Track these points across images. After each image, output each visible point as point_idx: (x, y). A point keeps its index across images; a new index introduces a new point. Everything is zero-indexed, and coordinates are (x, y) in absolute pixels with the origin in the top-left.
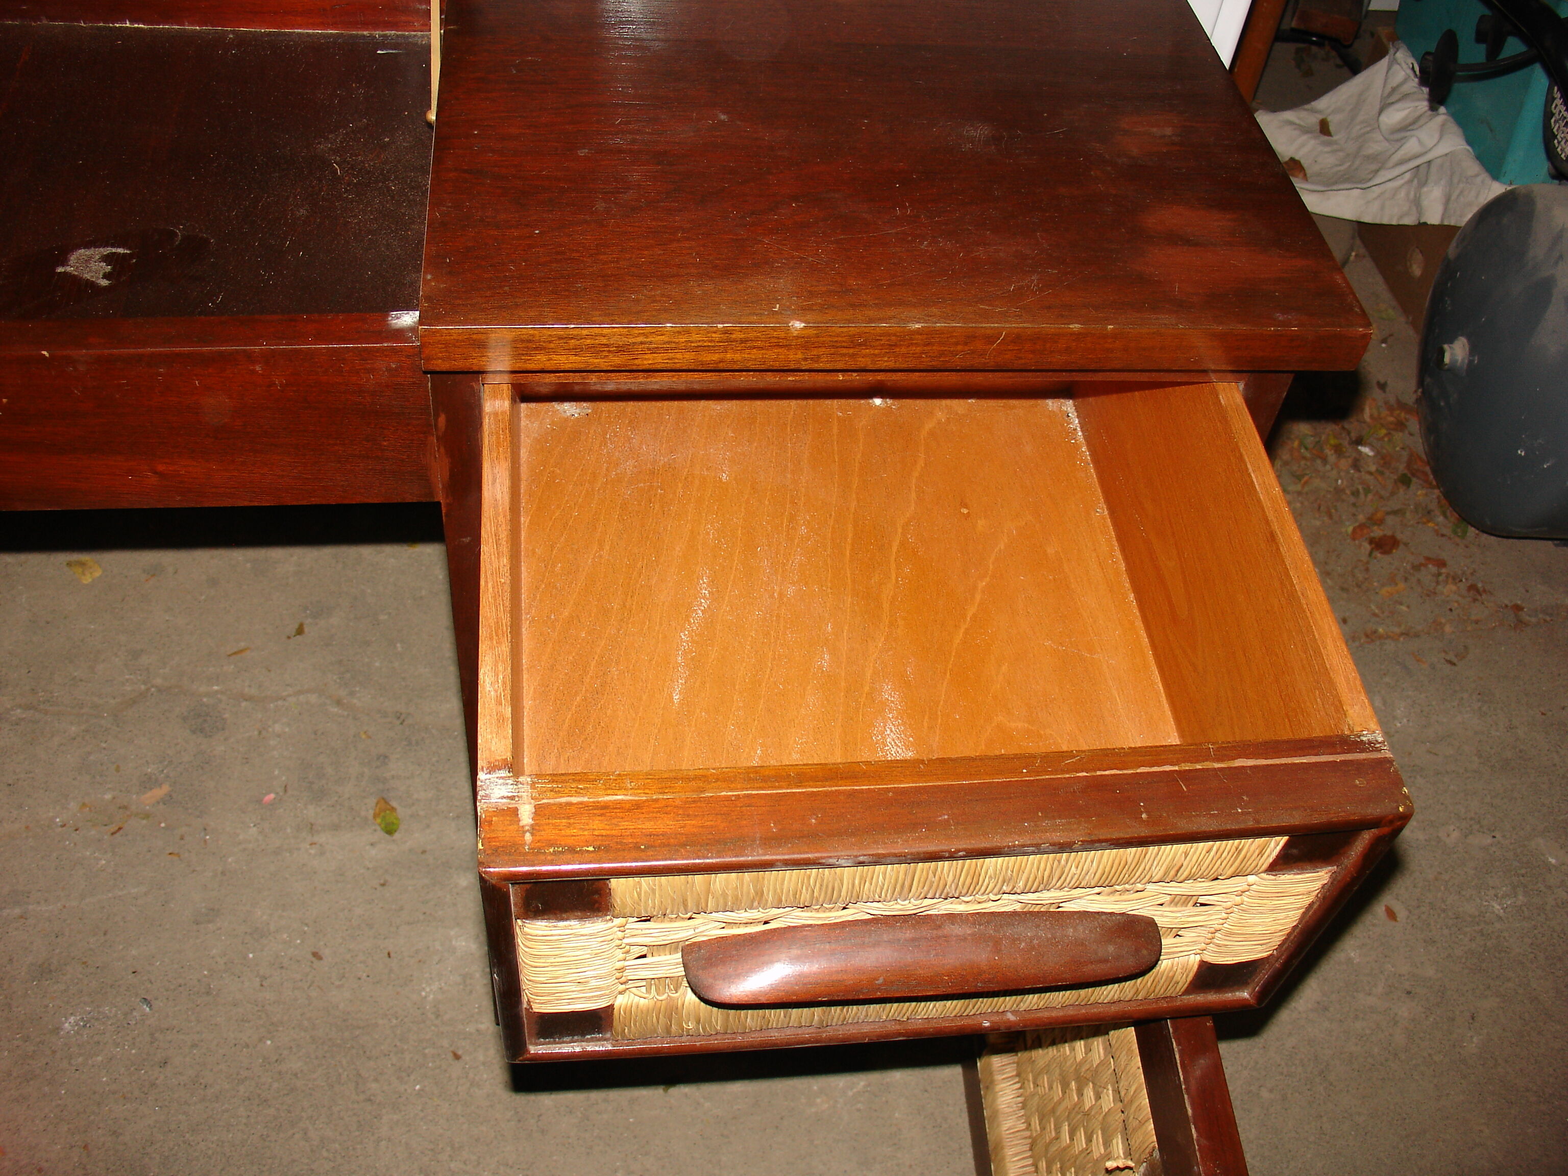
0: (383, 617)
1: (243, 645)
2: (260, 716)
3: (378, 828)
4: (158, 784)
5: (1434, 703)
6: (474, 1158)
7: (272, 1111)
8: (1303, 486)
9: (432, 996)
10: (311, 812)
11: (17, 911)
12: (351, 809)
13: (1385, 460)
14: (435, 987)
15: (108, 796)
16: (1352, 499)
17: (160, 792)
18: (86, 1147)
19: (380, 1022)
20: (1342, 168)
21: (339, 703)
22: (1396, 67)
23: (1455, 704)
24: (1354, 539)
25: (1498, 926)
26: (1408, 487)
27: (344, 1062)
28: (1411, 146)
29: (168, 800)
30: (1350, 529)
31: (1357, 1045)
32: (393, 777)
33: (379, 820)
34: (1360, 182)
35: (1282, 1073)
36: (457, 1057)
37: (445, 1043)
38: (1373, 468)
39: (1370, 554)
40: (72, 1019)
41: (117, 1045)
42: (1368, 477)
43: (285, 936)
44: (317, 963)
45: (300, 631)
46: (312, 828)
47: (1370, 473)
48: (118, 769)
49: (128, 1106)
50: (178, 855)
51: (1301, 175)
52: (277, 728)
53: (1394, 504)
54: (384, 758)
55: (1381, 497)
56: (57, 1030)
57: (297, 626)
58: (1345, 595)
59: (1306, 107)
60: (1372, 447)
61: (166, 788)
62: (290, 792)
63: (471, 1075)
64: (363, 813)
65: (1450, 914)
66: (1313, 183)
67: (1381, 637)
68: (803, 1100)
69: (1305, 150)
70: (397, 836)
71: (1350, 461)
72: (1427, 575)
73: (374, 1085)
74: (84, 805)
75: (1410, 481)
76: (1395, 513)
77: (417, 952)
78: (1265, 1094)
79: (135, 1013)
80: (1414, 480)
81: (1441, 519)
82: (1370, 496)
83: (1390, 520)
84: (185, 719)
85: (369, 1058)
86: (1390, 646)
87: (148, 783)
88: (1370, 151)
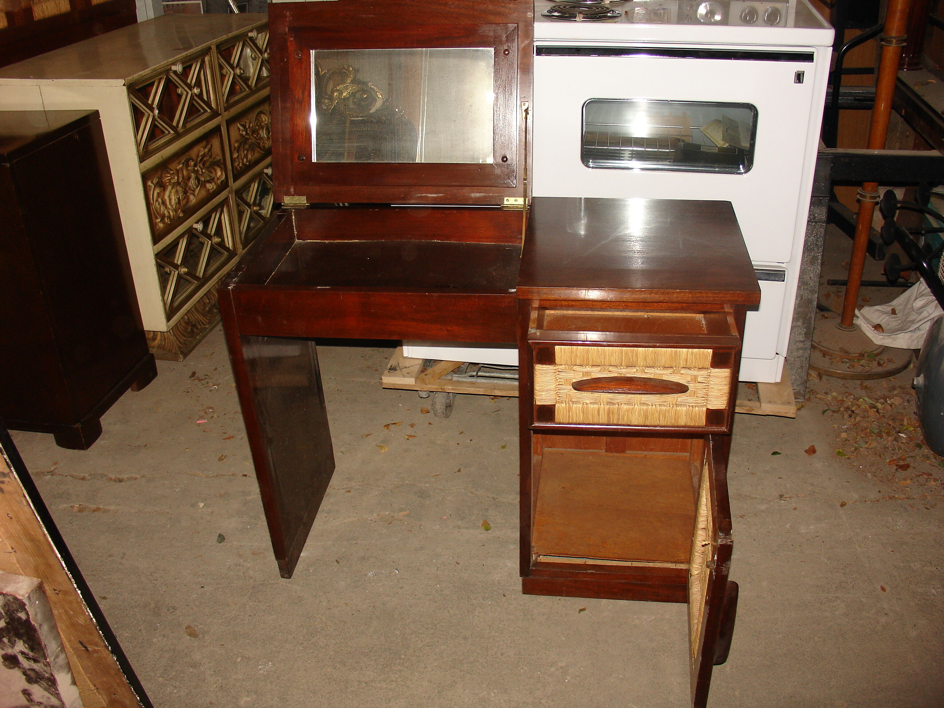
0: (490, 469)
1: (438, 473)
2: (443, 494)
3: (483, 529)
4: (405, 510)
5: (916, 521)
6: (507, 624)
7: (438, 604)
8: (869, 446)
9: (497, 578)
10: (459, 523)
11: (354, 542)
12: (474, 523)
13: (910, 439)
14: (499, 575)
15: (387, 513)
16: (892, 452)
17: (404, 513)
18: (374, 607)
19: (478, 584)
20: (899, 326)
21: (472, 493)
22: (921, 284)
23: (927, 522)
24: (889, 464)
25: (933, 597)
26: (920, 449)
27: (464, 593)
28: (925, 314)
29: (408, 515)
30: (888, 461)
31: (859, 628)
32: (490, 515)
33: (483, 527)
34: (904, 330)
35: (824, 633)
36: (504, 596)
37: (501, 591)
38: (904, 441)
39: (896, 470)
40: (371, 573)
41: (386, 581)
42: (901, 445)
43: (447, 557)
44: (457, 565)
45: (459, 471)
46: (459, 527)
47: (902, 443)
48: (391, 505)
49: (389, 598)
50: (411, 531)
51: (880, 330)
52: (449, 498)
53: (912, 454)
54: (487, 510)
55: (906, 451)
56: (366, 575)
57: (458, 469)
58: (881, 483)
59: (888, 304)
60: (906, 434)
61: (408, 512)
62: (452, 517)
63: (509, 601)
64: (478, 525)
65: (910, 591)
66: (886, 333)
67: (896, 498)
68: (630, 620)
69: (884, 321)
70: (489, 532)
71: (893, 438)
72: (922, 479)
73: (474, 601)
74: (379, 515)
75: (922, 447)
76: (911, 457)
77: (494, 565)
78: (816, 638)
79: (393, 573)
80: (924, 446)
81: (934, 460)
82: (901, 451)
83: (908, 459)
84: (416, 493)
85: (473, 593)
86: (900, 502)
87: (401, 510)
88: (911, 319)
